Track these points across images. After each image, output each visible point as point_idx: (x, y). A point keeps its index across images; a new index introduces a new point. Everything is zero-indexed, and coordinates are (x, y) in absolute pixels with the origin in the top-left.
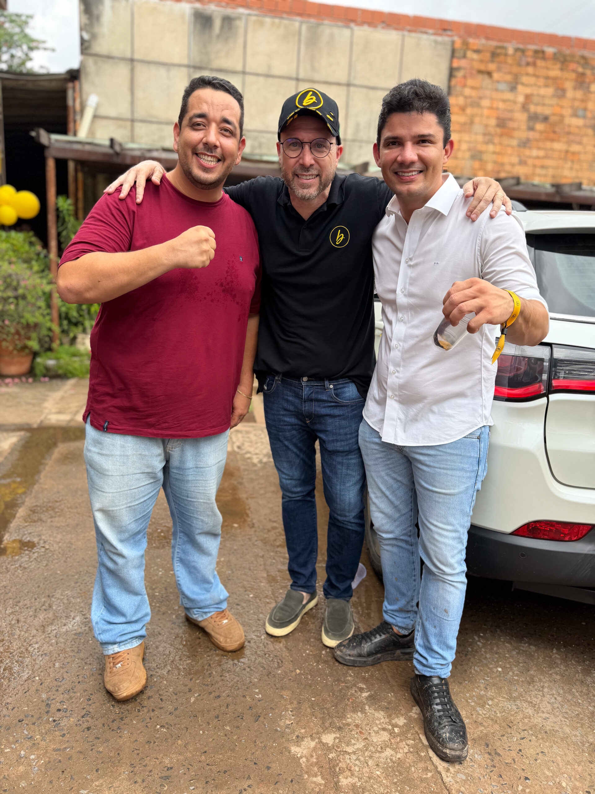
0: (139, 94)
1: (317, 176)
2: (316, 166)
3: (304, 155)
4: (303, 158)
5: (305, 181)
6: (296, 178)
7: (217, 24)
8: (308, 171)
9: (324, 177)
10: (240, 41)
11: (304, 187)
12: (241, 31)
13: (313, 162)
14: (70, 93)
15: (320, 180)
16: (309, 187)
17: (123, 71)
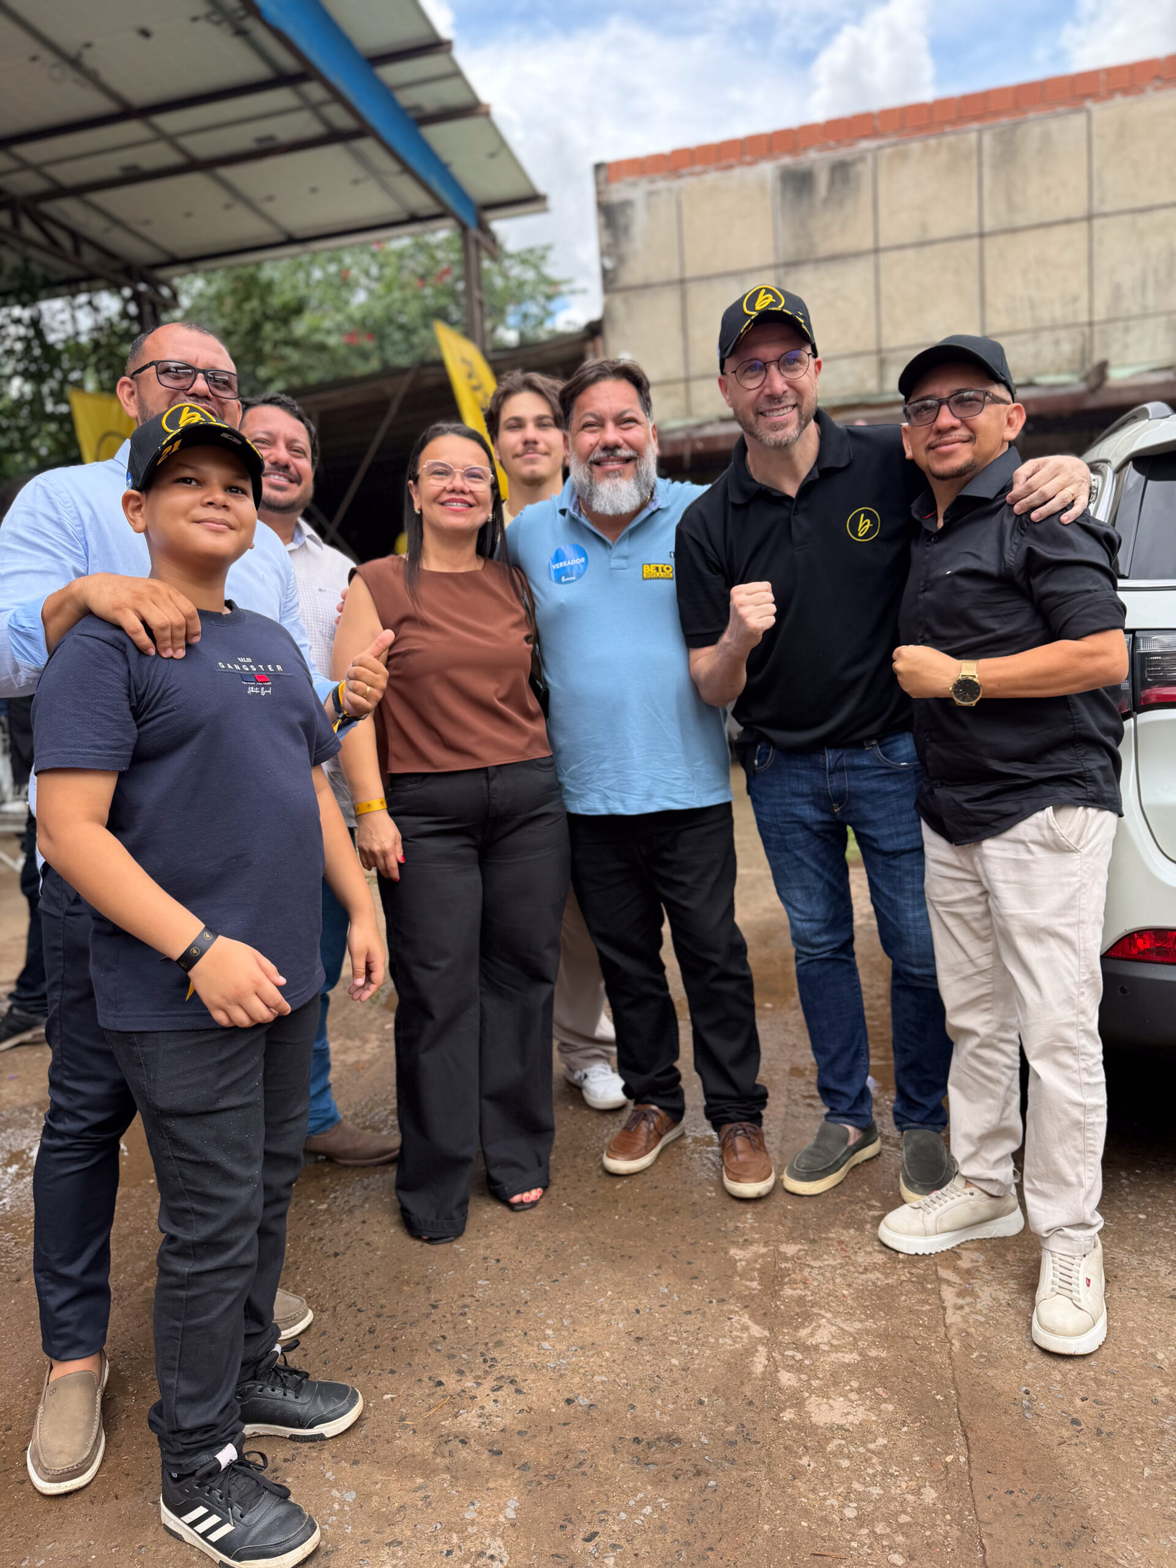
0: (695, 333)
1: (794, 406)
2: (790, 392)
3: (771, 381)
4: (771, 386)
5: (778, 419)
6: (761, 418)
7: (822, 180)
8: (780, 402)
9: (805, 406)
10: (866, 197)
11: (775, 427)
12: (866, 181)
13: (786, 387)
15: (800, 413)
16: (784, 425)
17: (669, 302)
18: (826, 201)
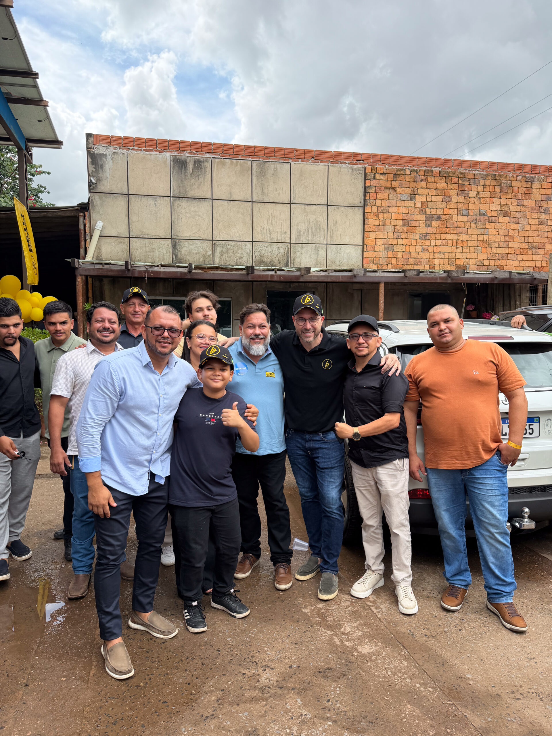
0: (133, 218)
1: (313, 332)
3: (307, 324)
6: (303, 333)
7: (191, 165)
8: (309, 331)
10: (208, 176)
14: (81, 219)
15: (315, 334)
16: (309, 337)
17: (122, 202)
18: (191, 174)
